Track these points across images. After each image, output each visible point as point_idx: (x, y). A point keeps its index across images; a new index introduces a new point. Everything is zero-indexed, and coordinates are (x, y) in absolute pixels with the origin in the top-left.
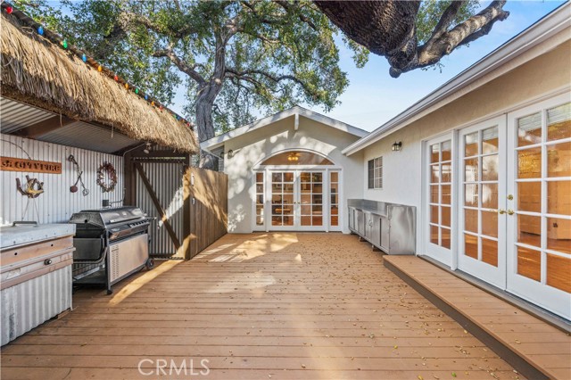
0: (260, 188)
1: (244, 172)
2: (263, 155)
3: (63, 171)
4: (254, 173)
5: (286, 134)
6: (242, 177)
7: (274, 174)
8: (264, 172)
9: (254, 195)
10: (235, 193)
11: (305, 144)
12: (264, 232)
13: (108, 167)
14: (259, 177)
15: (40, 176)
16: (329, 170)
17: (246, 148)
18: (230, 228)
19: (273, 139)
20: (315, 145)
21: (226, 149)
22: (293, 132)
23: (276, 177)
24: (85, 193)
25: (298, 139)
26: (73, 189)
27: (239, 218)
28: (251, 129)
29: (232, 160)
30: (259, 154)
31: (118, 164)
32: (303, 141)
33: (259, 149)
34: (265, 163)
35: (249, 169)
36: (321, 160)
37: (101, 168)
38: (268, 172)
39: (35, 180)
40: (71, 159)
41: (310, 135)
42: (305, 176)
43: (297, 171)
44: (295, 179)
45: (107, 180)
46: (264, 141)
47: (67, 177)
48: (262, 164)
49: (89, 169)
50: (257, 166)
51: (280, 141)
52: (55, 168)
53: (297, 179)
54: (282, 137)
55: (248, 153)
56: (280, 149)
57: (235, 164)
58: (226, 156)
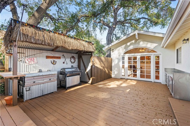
0: (123, 63)
1: (117, 56)
2: (124, 50)
3: (61, 59)
4: (121, 57)
5: (133, 41)
6: (117, 59)
7: (129, 57)
8: (125, 57)
9: (121, 64)
10: (115, 64)
11: (142, 44)
13: (73, 57)
14: (123, 58)
15: (56, 60)
16: (154, 55)
17: (118, 48)
18: (113, 76)
19: (128, 44)
20: (147, 44)
21: (112, 49)
22: (136, 40)
23: (129, 59)
24: (67, 64)
25: (139, 43)
26: (64, 63)
27: (116, 73)
29: (114, 52)
30: (123, 50)
31: (76, 56)
33: (123, 48)
34: (126, 53)
35: (119, 56)
36: (150, 50)
37: (71, 57)
38: (127, 56)
39: (55, 61)
40: (63, 55)
41: (144, 41)
42: (142, 58)
43: (138, 56)
44: (137, 59)
45: (73, 60)
46: (125, 45)
47: (62, 60)
48: (124, 54)
49: (68, 58)
50: (122, 54)
51: (130, 45)
52: (59, 58)
53: (139, 59)
54: (132, 43)
55: (119, 50)
56: (131, 47)
57: (115, 54)
58: (111, 51)
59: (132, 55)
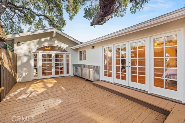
0: (35, 60)
1: (27, 53)
2: (38, 46)
4: (33, 53)
5: (48, 38)
6: (25, 55)
7: (42, 55)
8: (38, 54)
9: (32, 63)
10: (21, 63)
11: (57, 43)
12: (38, 80)
14: (35, 55)
16: (66, 54)
17: (28, 42)
18: (18, 80)
19: (43, 40)
20: (61, 44)
21: (16, 41)
22: (52, 38)
25: (54, 41)
27: (24, 75)
28: (33, 34)
29: (20, 47)
30: (36, 45)
32: (56, 42)
33: (36, 43)
34: (38, 49)
35: (30, 52)
36: (63, 50)
38: (40, 53)
41: (59, 40)
42: (57, 56)
43: (53, 53)
44: (52, 57)
46: (38, 40)
48: (36, 50)
50: (34, 51)
51: (46, 41)
53: (54, 57)
54: (47, 39)
55: (29, 44)
56: (46, 44)
57: (22, 49)
58: (15, 45)
59: (46, 52)
